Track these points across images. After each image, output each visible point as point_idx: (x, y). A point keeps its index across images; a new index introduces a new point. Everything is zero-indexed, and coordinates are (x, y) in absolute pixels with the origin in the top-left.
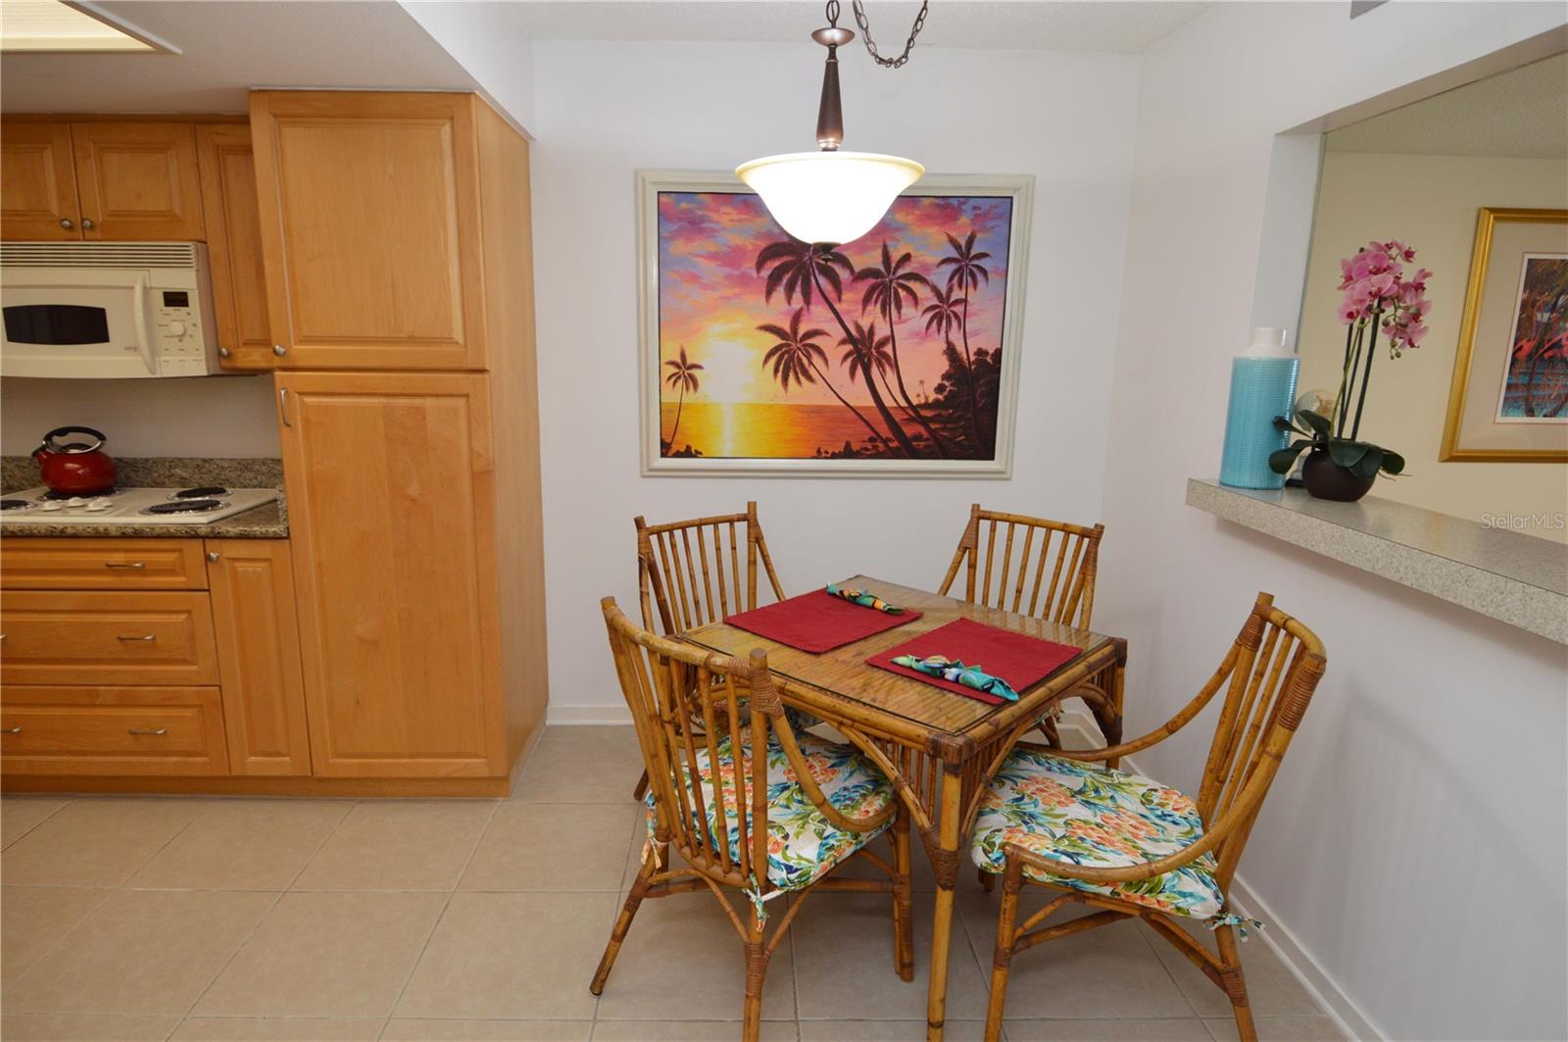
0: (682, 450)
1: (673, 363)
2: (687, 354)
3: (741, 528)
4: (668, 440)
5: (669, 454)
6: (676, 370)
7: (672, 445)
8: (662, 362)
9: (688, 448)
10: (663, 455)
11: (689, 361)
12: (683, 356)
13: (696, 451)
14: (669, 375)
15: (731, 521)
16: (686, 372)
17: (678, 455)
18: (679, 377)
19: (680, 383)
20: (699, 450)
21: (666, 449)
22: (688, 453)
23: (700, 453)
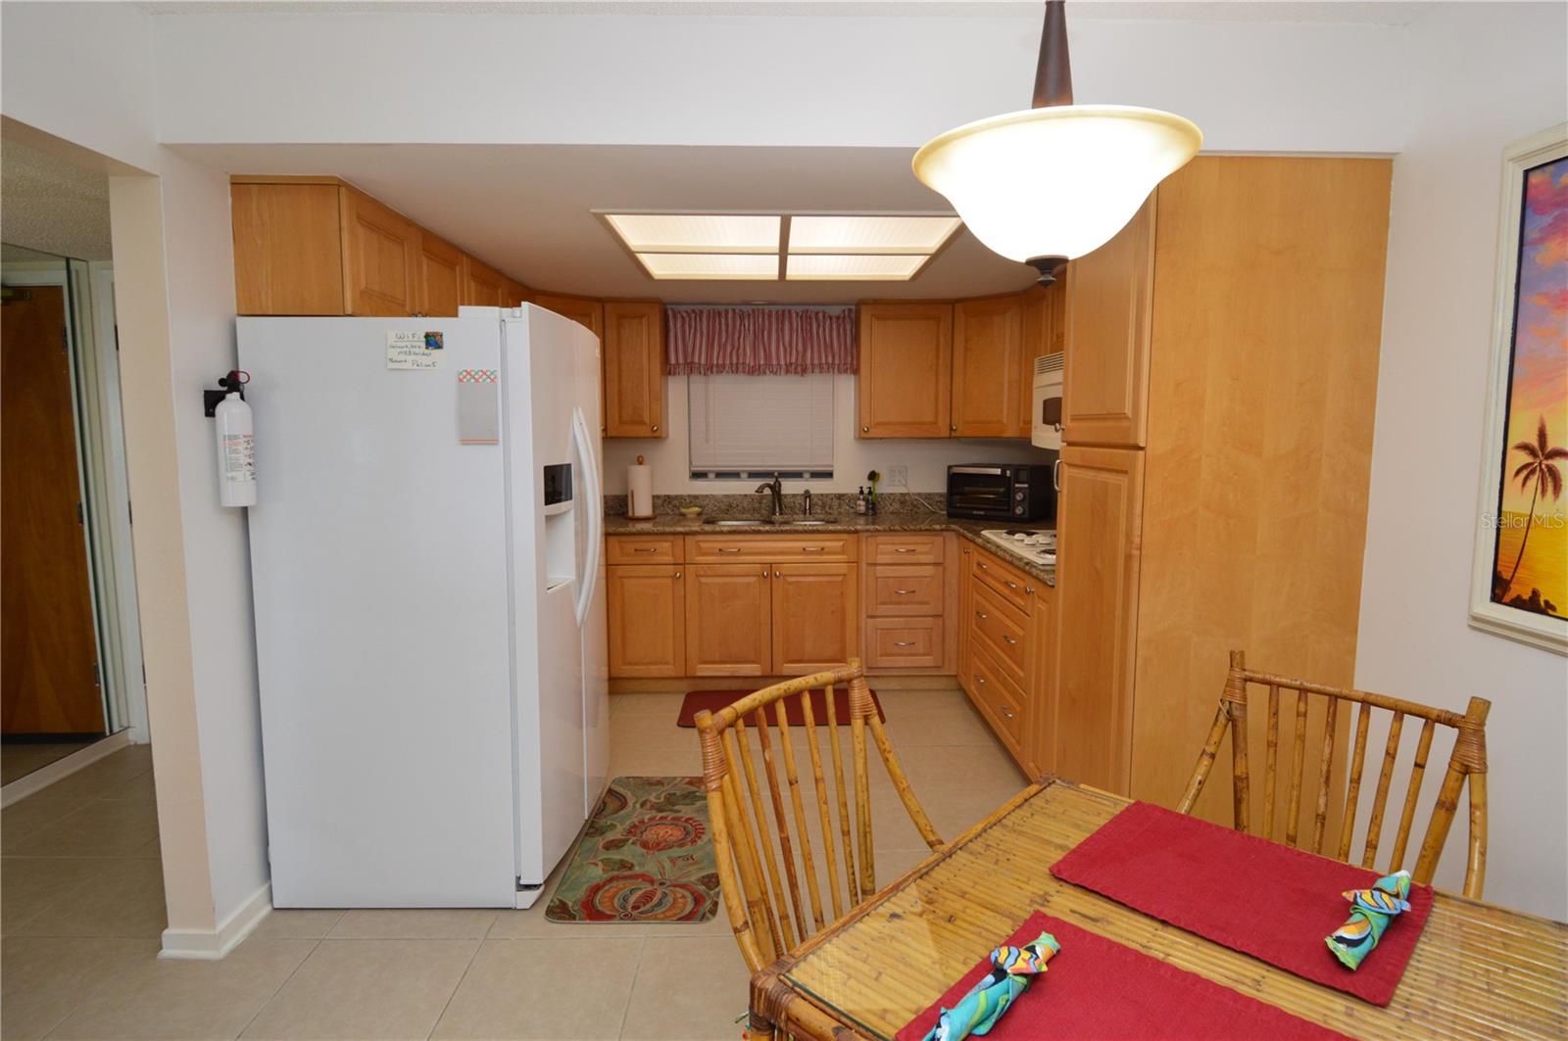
0: (1526, 596)
1: (1524, 447)
2: (1549, 431)
3: (1445, 738)
4: (1506, 576)
5: (1507, 599)
6: (1529, 459)
7: (1512, 586)
8: (1511, 443)
9: (1535, 594)
10: (1496, 598)
11: (1551, 445)
12: (1542, 436)
13: (1546, 602)
14: (1518, 467)
15: (1432, 719)
16: (1545, 462)
17: (1518, 603)
18: (1533, 472)
19: (1534, 481)
20: (1552, 602)
21: (1500, 590)
22: (1533, 604)
23: (1554, 608)
